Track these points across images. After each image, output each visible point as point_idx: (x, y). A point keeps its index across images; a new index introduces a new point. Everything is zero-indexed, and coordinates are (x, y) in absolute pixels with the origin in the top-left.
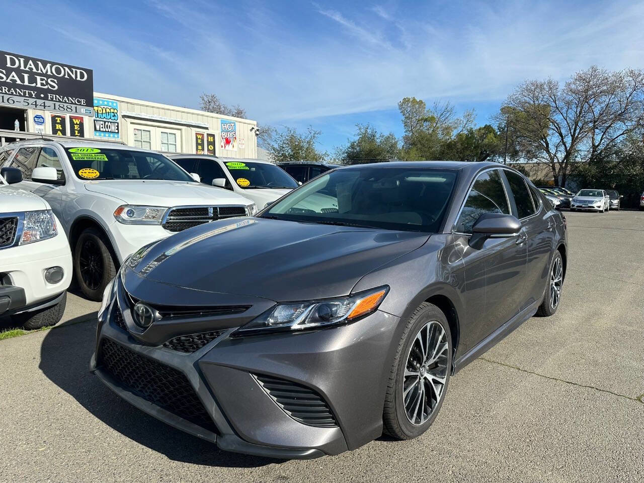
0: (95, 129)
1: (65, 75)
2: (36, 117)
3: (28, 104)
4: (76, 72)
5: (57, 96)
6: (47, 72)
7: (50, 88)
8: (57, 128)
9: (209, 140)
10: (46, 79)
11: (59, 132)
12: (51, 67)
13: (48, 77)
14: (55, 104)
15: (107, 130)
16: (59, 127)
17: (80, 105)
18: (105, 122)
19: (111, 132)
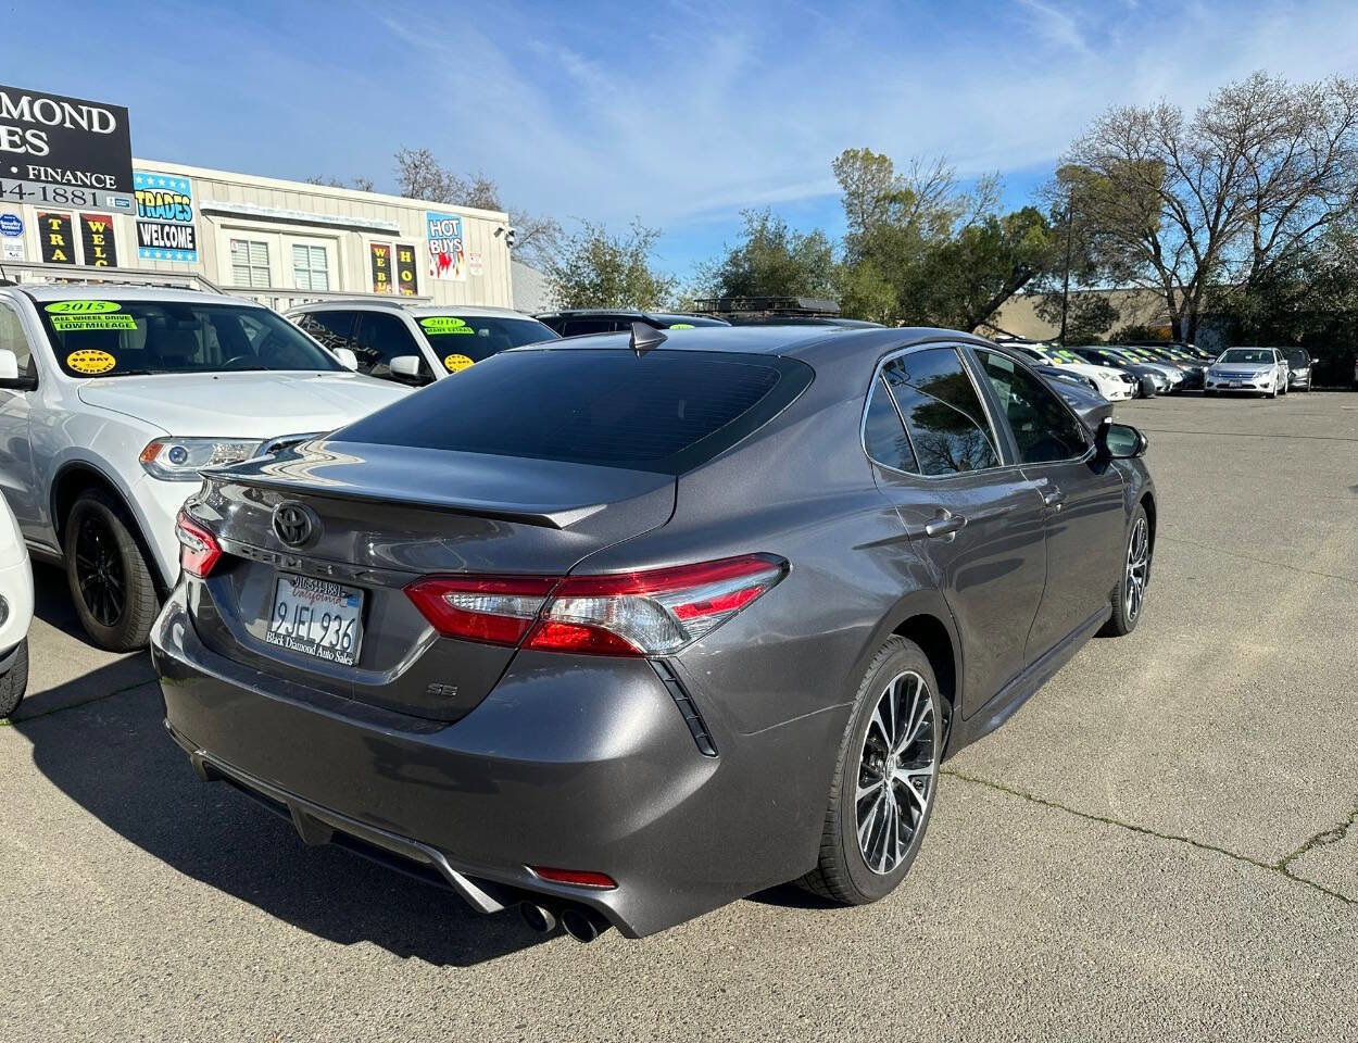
0: (141, 243)
1: (64, 121)
4: (89, 113)
5: (50, 170)
6: (22, 114)
8: (54, 243)
9: (403, 260)
10: (21, 134)
11: (58, 251)
12: (31, 104)
13: (26, 126)
14: (44, 189)
15: (168, 245)
16: (56, 239)
17: (104, 188)
18: (163, 226)
19: (177, 248)
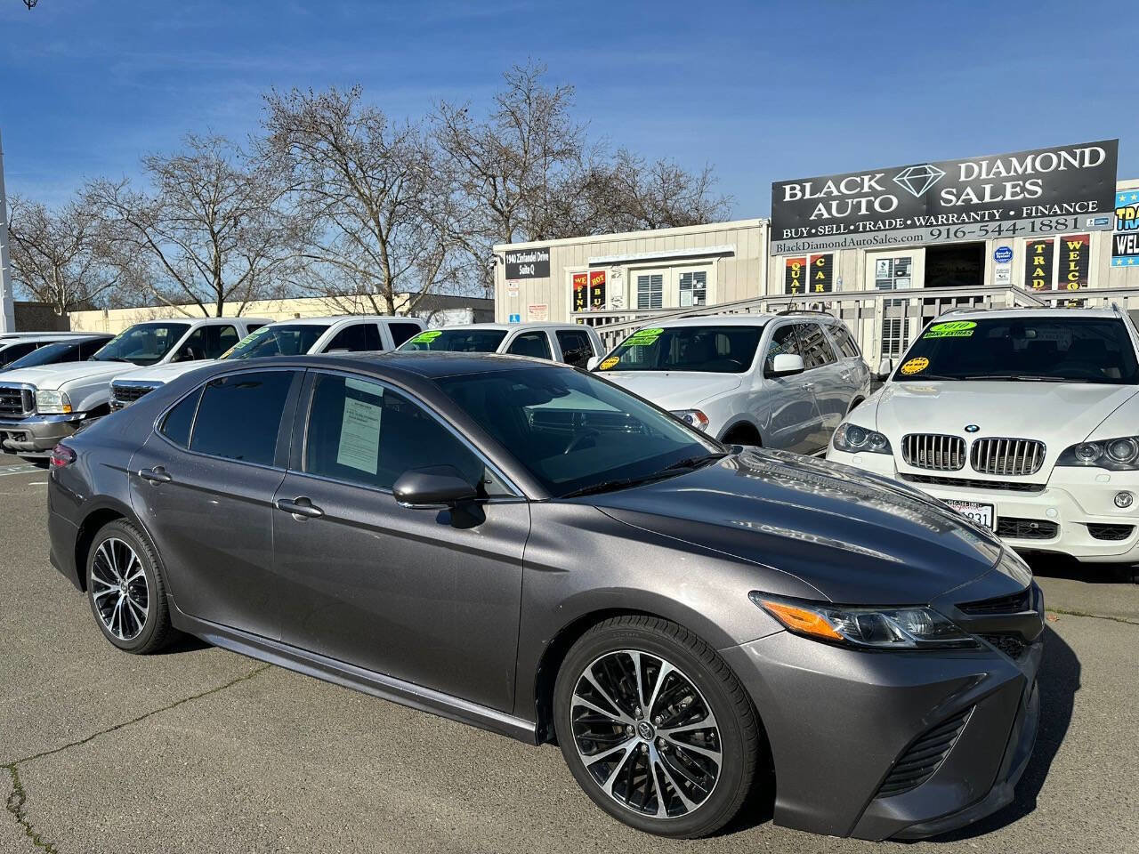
0: (1115, 253)
1: (1059, 165)
2: (998, 251)
3: (987, 232)
4: (1082, 153)
5: (1040, 207)
6: (1025, 170)
7: (1027, 196)
8: (1036, 263)
10: (1022, 184)
11: (1039, 269)
12: (1034, 161)
13: (1026, 178)
14: (1033, 223)
16: (1039, 260)
17: (1087, 213)
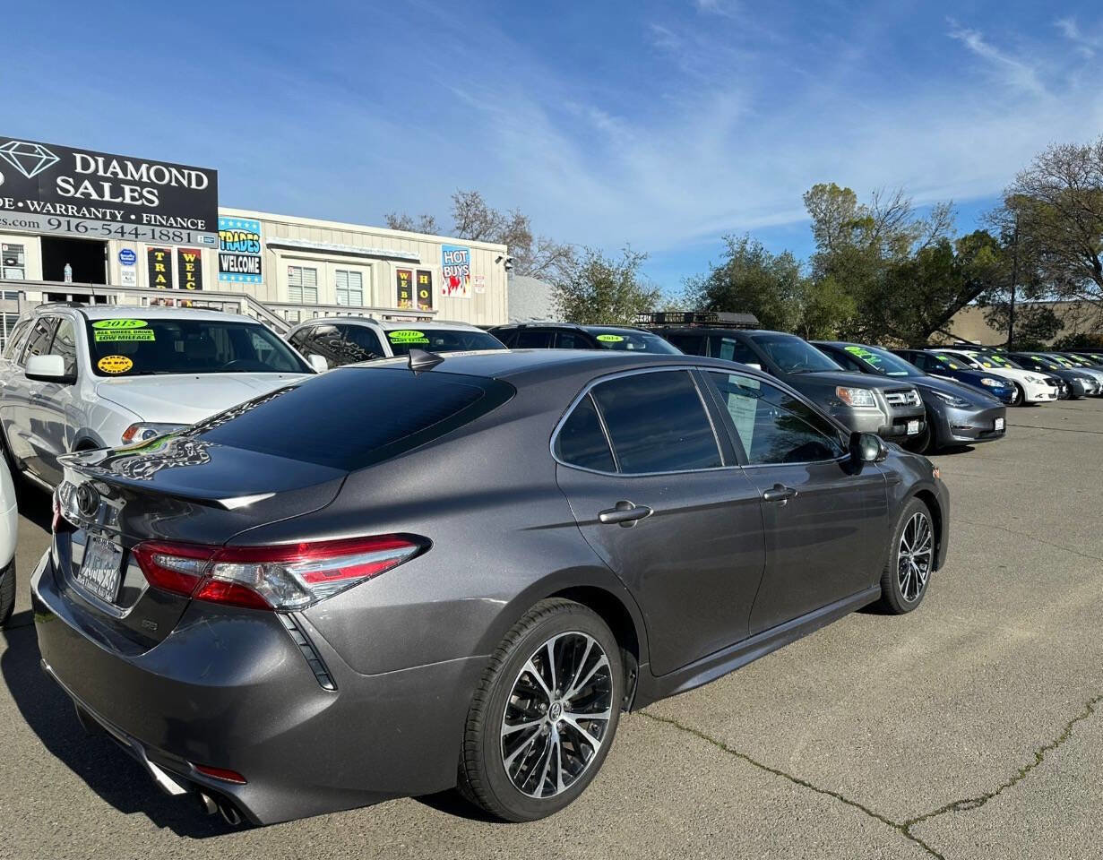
0: (221, 270)
1: (170, 181)
2: (122, 252)
3: (110, 231)
4: (189, 175)
5: (158, 217)
6: (141, 177)
7: (146, 203)
8: (157, 270)
9: (422, 282)
10: (139, 190)
11: (160, 276)
12: (148, 169)
13: (143, 185)
14: (153, 230)
15: (241, 270)
16: (160, 267)
17: (197, 229)
18: (238, 256)
19: (247, 273)
